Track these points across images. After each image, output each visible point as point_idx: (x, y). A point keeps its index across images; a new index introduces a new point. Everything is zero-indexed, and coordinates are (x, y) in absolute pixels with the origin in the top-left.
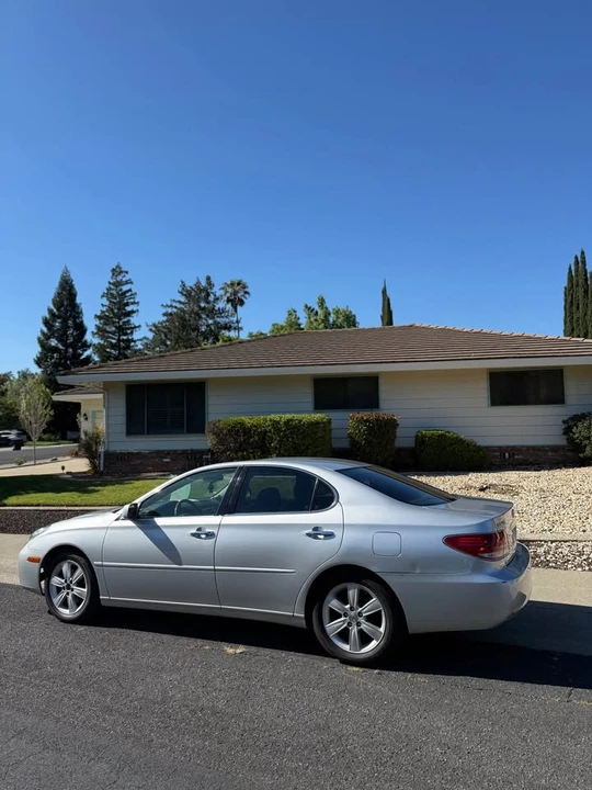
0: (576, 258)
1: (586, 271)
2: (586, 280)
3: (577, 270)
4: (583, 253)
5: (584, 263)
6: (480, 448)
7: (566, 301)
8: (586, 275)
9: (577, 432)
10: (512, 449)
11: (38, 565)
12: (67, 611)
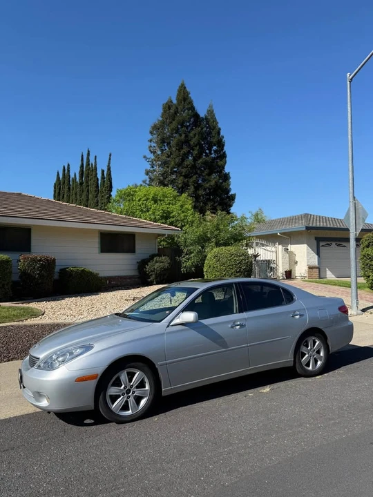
0: (64, 167)
1: (69, 176)
2: (69, 181)
3: (64, 174)
4: (69, 165)
5: (69, 171)
6: (101, 278)
7: (55, 191)
8: (69, 179)
9: (148, 268)
10: (111, 278)
11: (93, 383)
12: (130, 412)
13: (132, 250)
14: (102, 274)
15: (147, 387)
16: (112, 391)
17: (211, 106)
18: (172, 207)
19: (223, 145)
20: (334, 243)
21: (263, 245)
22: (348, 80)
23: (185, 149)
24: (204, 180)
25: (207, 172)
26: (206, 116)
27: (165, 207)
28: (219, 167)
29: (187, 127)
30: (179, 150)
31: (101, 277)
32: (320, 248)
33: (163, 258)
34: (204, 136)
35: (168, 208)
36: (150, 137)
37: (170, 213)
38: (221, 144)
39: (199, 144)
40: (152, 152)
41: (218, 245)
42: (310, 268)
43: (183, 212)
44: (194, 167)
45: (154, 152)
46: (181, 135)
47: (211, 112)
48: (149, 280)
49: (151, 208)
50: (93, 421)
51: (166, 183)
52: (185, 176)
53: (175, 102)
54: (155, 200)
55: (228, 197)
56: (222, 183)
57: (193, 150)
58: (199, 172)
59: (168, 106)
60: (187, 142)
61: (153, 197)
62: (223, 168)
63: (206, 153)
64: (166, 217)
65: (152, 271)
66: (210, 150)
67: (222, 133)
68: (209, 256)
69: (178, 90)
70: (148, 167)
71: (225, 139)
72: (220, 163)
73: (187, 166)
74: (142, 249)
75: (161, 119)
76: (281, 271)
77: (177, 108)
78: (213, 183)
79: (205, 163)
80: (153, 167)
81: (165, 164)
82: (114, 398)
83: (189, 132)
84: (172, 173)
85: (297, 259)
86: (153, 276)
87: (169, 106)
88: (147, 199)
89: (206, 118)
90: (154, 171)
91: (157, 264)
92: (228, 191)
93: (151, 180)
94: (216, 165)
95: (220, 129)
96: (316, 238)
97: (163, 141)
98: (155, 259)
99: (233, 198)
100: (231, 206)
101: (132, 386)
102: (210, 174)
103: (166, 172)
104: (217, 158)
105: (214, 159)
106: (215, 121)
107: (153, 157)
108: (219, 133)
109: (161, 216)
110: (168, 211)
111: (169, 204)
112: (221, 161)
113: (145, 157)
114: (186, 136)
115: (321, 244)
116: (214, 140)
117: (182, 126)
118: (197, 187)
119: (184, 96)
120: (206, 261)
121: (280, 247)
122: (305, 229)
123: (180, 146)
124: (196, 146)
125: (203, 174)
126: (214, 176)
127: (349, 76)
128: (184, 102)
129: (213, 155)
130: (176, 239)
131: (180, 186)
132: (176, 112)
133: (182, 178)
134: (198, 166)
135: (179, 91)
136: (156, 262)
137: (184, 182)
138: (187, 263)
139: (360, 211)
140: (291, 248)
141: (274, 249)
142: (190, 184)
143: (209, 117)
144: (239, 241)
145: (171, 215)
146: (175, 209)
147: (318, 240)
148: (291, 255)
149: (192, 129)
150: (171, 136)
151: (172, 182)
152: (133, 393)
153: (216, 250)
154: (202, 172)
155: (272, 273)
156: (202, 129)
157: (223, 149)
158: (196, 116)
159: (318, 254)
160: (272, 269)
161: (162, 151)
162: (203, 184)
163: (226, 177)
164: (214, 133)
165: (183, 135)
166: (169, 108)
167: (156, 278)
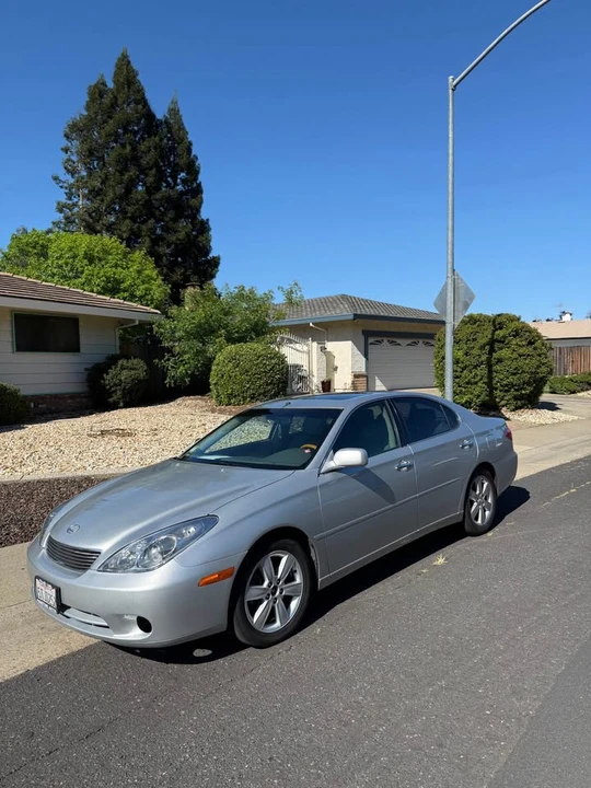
9: (109, 378)
10: (38, 399)
11: (228, 583)
12: (277, 625)
13: (73, 347)
14: (25, 391)
15: (299, 579)
16: (252, 593)
17: (174, 103)
18: (120, 273)
19: (197, 173)
20: (385, 340)
21: (291, 341)
22: (451, 87)
23: (133, 172)
24: (166, 229)
25: (171, 214)
26: (166, 118)
27: (110, 271)
28: (192, 209)
29: (135, 133)
30: (121, 173)
31: (25, 397)
32: (370, 347)
33: (135, 361)
34: (164, 153)
35: (114, 274)
36: (65, 143)
37: (119, 282)
38: (193, 170)
39: (156, 165)
40: (68, 171)
41: (231, 340)
42: (356, 376)
43: (143, 282)
44: (148, 205)
45: (72, 172)
46: (123, 146)
47: (174, 112)
48: (111, 400)
49: (82, 272)
50: (210, 652)
51: (98, 228)
52: (133, 219)
53: (111, 85)
54: (91, 259)
55: (208, 262)
56: (196, 236)
57: (146, 175)
58: (157, 213)
59: (98, 92)
60: (135, 159)
61: (86, 253)
62: (198, 211)
63: (167, 182)
64: (112, 288)
65: (115, 385)
66: (175, 180)
67: (194, 152)
68: (219, 357)
69: (117, 65)
70: (63, 199)
71: (199, 162)
72: (193, 202)
73: (137, 201)
74: (94, 346)
75: (86, 113)
76: (316, 382)
77: (115, 98)
78: (182, 235)
79: (169, 199)
80: (70, 199)
81: (95, 194)
82: (254, 606)
83: (138, 143)
84: (110, 210)
85: (336, 364)
86: (119, 393)
87: (100, 92)
88: (75, 257)
89: (166, 122)
90: (75, 205)
91: (125, 372)
92: (206, 250)
93: (69, 221)
94: (187, 204)
95: (190, 144)
96: (363, 332)
97: (90, 154)
98: (120, 362)
99: (215, 263)
100: (213, 276)
101: (279, 580)
102: (175, 220)
103: (97, 210)
104: (186, 193)
105: (182, 193)
106: (181, 128)
107: (72, 181)
108: (189, 150)
109: (103, 288)
110: (115, 280)
111: (116, 266)
112: (193, 198)
113: (56, 178)
114: (134, 149)
115: (371, 340)
116: (182, 161)
117: (126, 131)
118: (156, 241)
119: (127, 77)
120: (213, 368)
121: (315, 344)
122: (352, 317)
123: (123, 164)
124: (151, 169)
125: (166, 219)
126: (183, 223)
127: (451, 80)
128: (129, 87)
129: (180, 188)
130: (155, 328)
131: (125, 235)
132: (114, 104)
133: (128, 221)
134: (156, 203)
135: (119, 67)
136: (123, 368)
137: (131, 230)
138: (176, 371)
139: (461, 292)
140: (330, 346)
141: (305, 348)
142: (143, 233)
143: (172, 121)
144: (263, 333)
145: (123, 286)
146: (128, 275)
147: (367, 334)
148: (329, 357)
149: (143, 139)
150: (106, 146)
151: (110, 229)
152: (281, 593)
153: (232, 348)
154: (164, 214)
155: (300, 385)
156: (161, 140)
157: (196, 179)
158: (150, 116)
159: (366, 356)
160: (302, 378)
161: (90, 171)
162: (165, 235)
163: (203, 228)
164: (180, 149)
165: (128, 148)
166: (101, 96)
167: (124, 396)
